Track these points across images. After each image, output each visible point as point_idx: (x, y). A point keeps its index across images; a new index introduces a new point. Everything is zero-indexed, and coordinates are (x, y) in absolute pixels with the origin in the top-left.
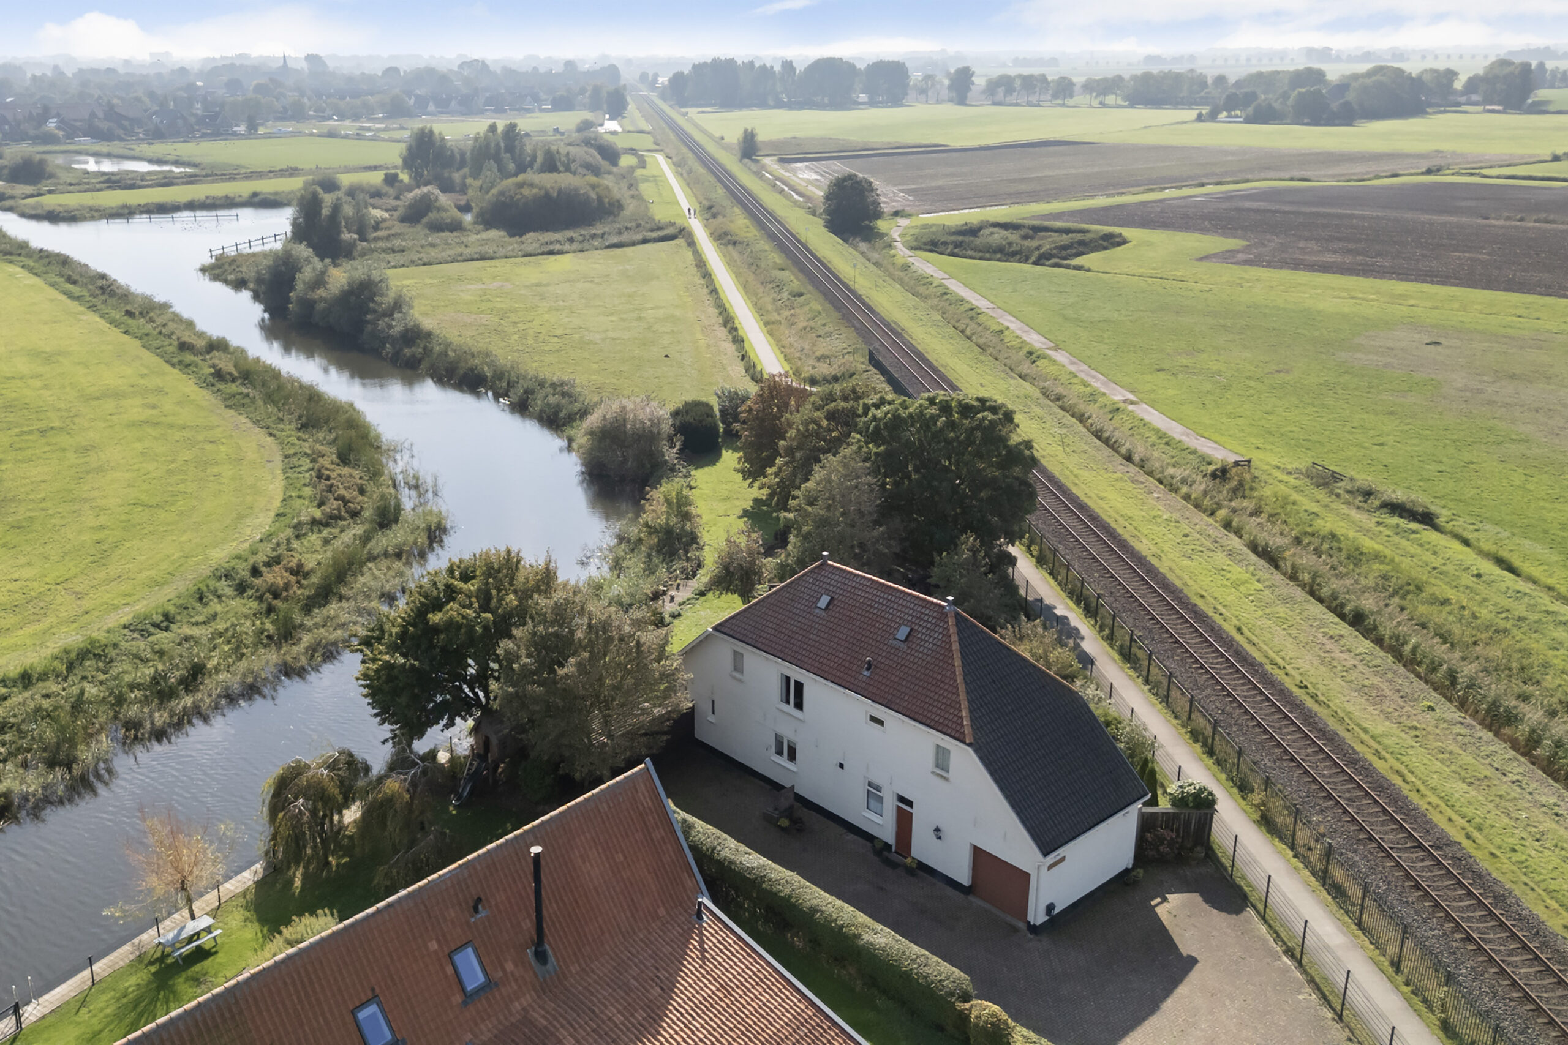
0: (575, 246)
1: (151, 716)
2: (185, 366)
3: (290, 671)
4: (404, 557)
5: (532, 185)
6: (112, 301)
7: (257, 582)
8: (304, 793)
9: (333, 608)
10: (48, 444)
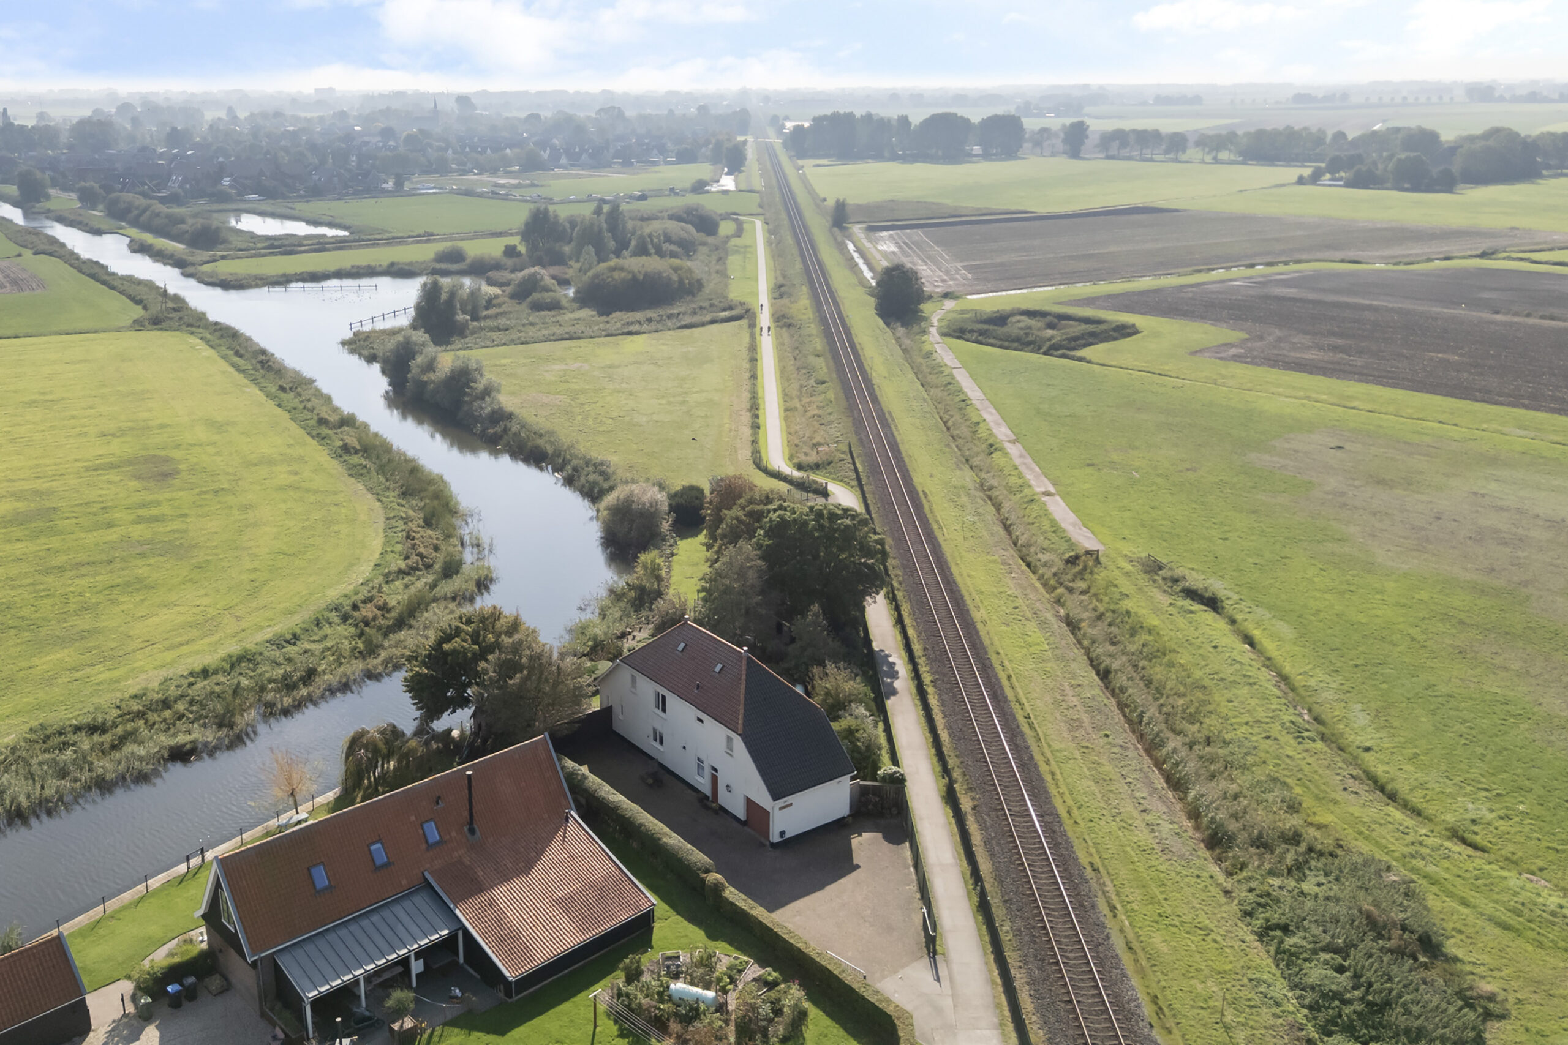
0: (653, 326)
1: (281, 701)
2: (321, 438)
3: (372, 676)
4: (458, 599)
5: (622, 269)
6: (271, 375)
7: (356, 614)
8: (366, 746)
9: (402, 635)
10: (220, 502)
